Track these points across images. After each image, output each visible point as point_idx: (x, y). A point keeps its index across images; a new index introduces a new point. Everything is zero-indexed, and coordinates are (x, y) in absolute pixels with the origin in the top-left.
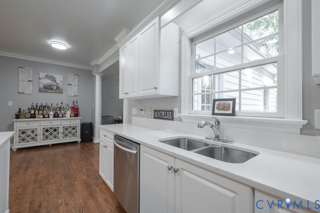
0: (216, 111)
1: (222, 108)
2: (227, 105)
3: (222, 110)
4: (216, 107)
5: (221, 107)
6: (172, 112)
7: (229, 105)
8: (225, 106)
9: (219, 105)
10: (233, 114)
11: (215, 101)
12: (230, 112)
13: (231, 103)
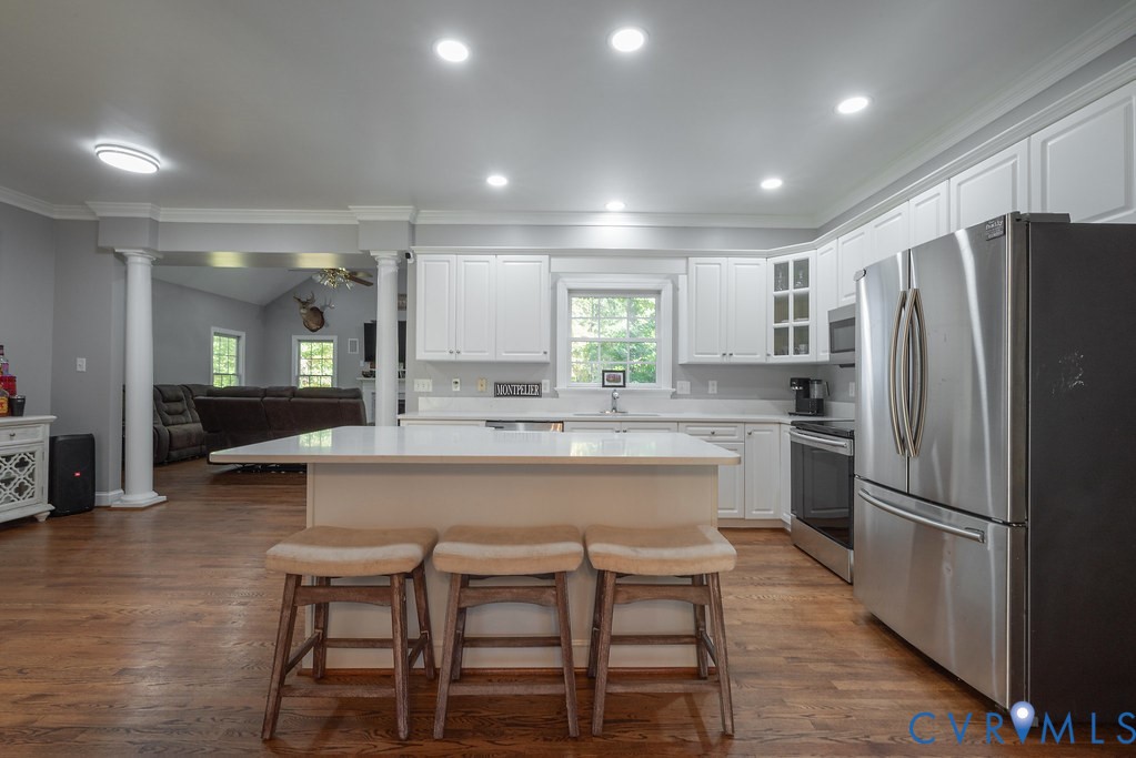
0: (606, 383)
2: (617, 376)
4: (605, 378)
5: (612, 379)
6: (539, 385)
7: (620, 376)
8: (615, 378)
9: (609, 376)
10: (624, 386)
11: (604, 372)
12: (621, 384)
13: (621, 374)
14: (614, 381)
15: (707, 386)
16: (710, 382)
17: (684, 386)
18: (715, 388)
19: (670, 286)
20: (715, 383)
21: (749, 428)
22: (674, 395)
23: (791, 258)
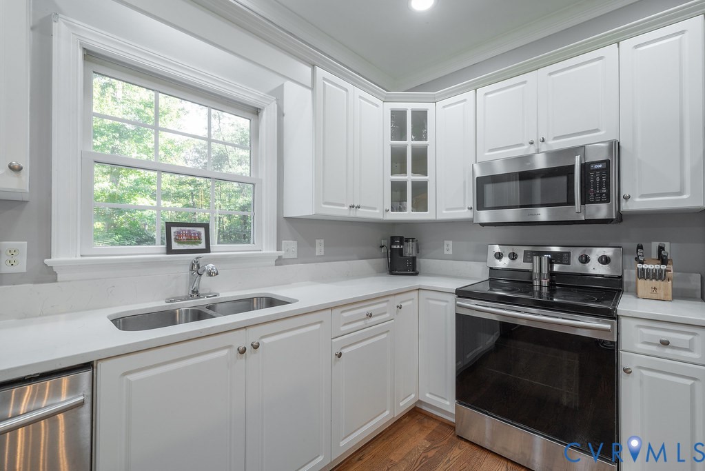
0: (175, 246)
1: (187, 239)
2: (194, 234)
3: (187, 243)
4: (173, 237)
5: (184, 238)
7: (199, 234)
8: (191, 236)
9: (179, 234)
10: (207, 250)
11: (169, 225)
12: (202, 246)
13: (202, 230)
14: (189, 241)
15: (314, 245)
16: (317, 241)
17: (291, 248)
18: (323, 248)
19: (274, 106)
20: (322, 241)
21: (397, 300)
22: (280, 261)
23: (409, 107)
